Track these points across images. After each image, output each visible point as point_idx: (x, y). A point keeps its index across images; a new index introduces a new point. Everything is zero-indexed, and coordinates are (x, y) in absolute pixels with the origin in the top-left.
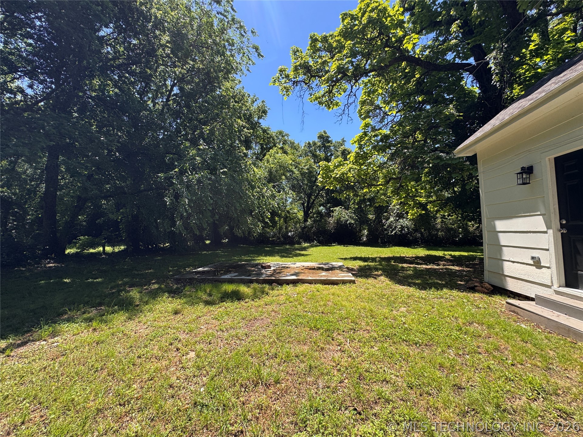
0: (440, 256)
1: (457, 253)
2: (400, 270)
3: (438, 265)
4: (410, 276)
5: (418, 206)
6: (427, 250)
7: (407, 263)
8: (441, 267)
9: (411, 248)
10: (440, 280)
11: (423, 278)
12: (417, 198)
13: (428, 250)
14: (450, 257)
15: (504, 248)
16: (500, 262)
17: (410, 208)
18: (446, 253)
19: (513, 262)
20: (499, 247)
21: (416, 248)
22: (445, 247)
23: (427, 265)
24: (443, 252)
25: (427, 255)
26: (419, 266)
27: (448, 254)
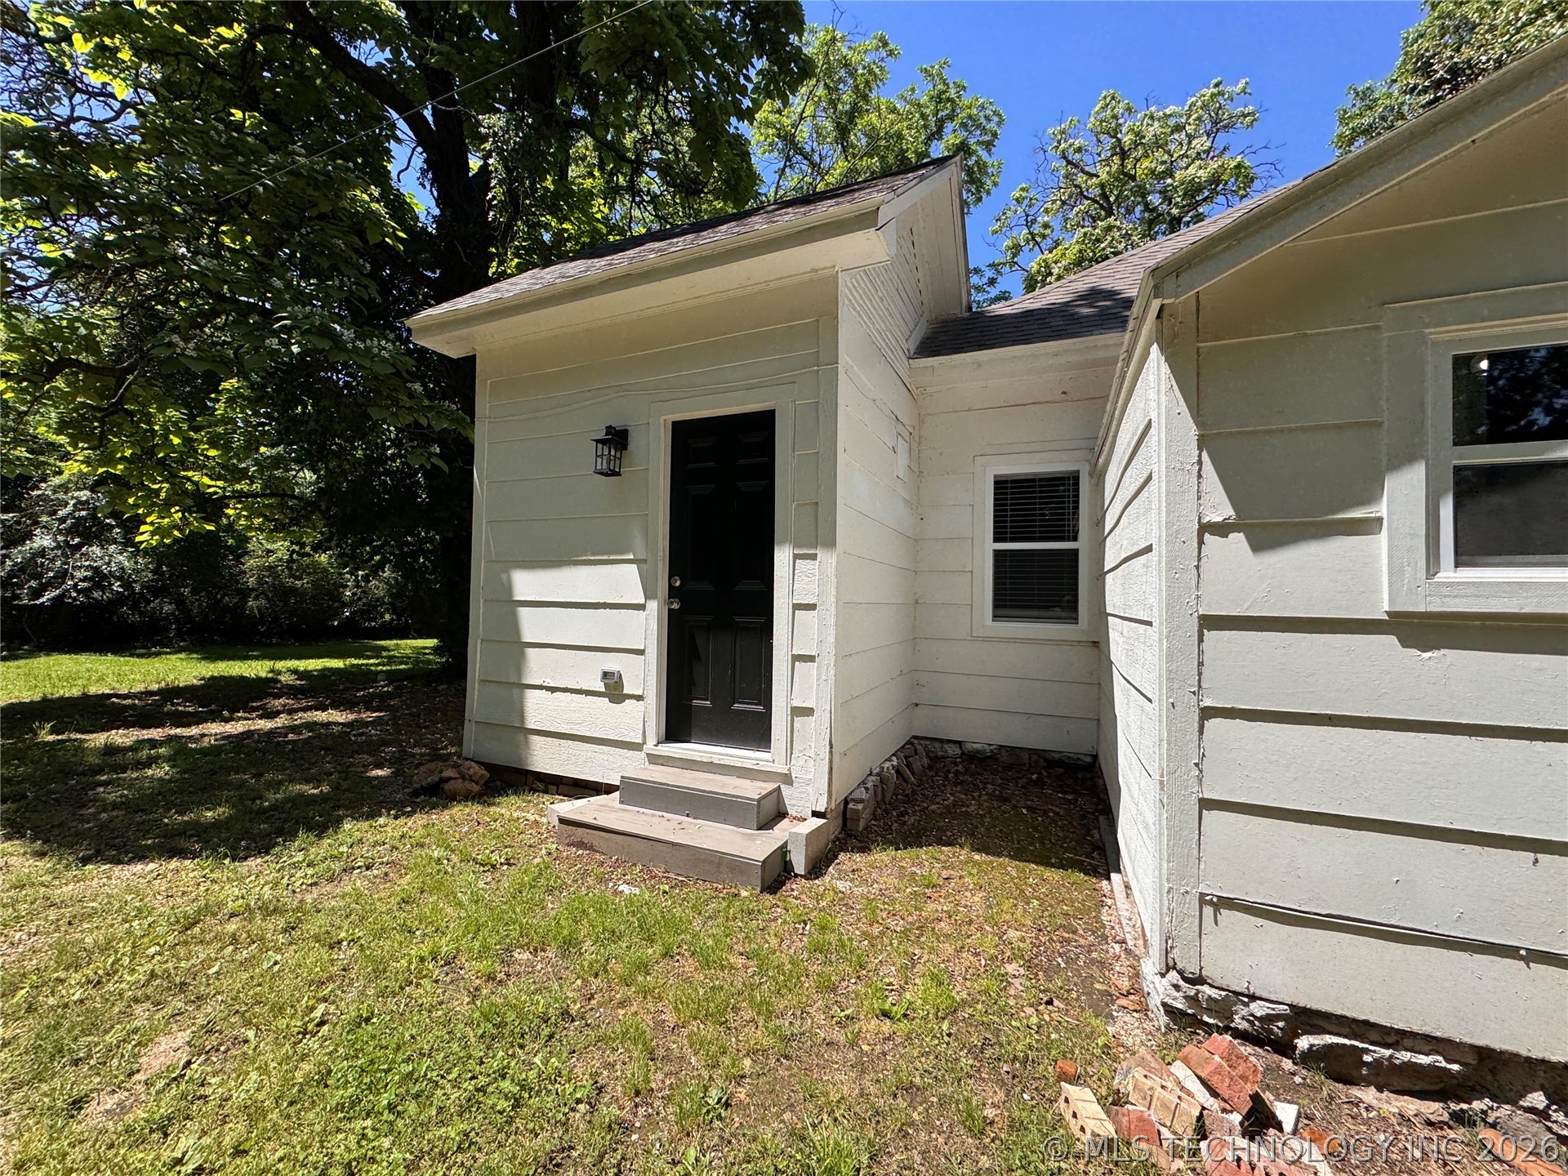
0: (259, 679)
1: (313, 664)
2: (100, 771)
3: (271, 715)
4: (165, 795)
5: (190, 502)
6: (204, 659)
7: (127, 725)
8: (281, 721)
9: (132, 655)
10: (308, 782)
11: (229, 785)
12: (190, 474)
13: (212, 656)
14: (294, 677)
15: (530, 651)
16: (515, 691)
17: (154, 504)
18: (280, 665)
19: (553, 690)
20: (516, 648)
21: (158, 654)
22: (265, 645)
23: (227, 721)
24: (268, 664)
25: (213, 678)
26: (194, 731)
27: (287, 668)
